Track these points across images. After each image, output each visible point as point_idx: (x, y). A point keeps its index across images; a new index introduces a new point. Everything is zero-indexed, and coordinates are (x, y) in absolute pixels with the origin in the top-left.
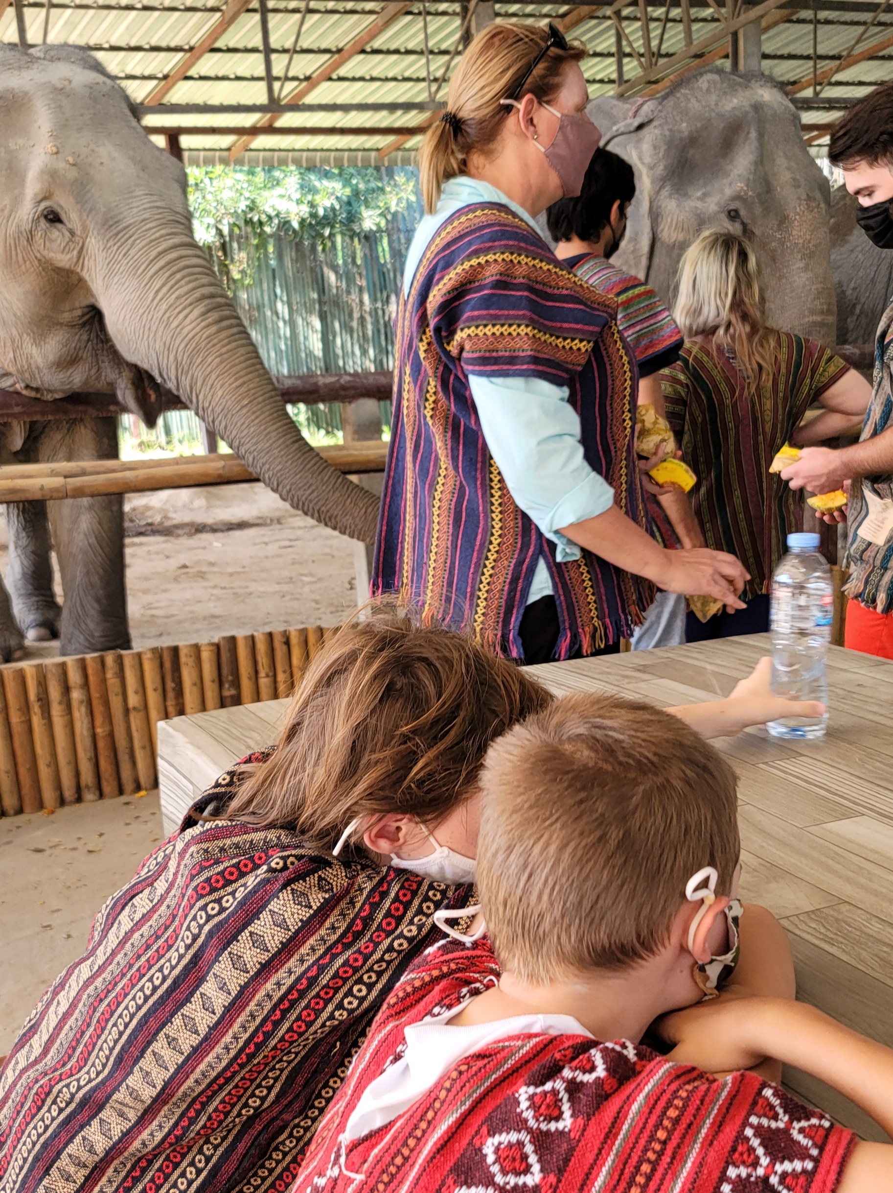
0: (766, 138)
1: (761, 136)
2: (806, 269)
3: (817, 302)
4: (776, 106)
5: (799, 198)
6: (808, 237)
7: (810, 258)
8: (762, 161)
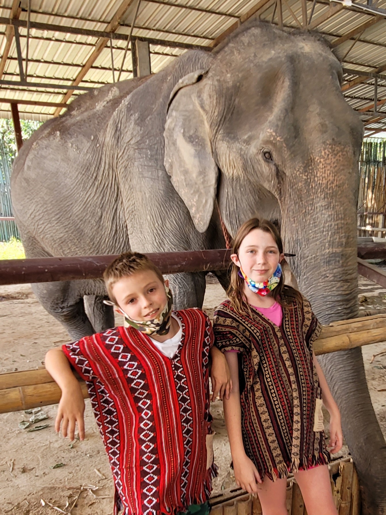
0: (301, 86)
1: (295, 84)
2: (327, 207)
3: (337, 237)
4: (314, 57)
5: (324, 143)
6: (331, 178)
7: (332, 198)
8: (292, 108)
